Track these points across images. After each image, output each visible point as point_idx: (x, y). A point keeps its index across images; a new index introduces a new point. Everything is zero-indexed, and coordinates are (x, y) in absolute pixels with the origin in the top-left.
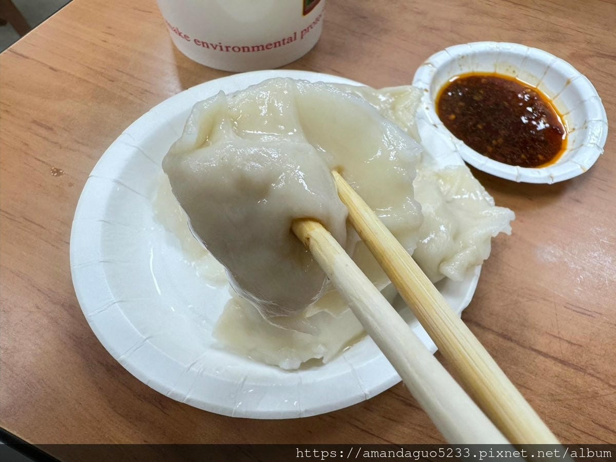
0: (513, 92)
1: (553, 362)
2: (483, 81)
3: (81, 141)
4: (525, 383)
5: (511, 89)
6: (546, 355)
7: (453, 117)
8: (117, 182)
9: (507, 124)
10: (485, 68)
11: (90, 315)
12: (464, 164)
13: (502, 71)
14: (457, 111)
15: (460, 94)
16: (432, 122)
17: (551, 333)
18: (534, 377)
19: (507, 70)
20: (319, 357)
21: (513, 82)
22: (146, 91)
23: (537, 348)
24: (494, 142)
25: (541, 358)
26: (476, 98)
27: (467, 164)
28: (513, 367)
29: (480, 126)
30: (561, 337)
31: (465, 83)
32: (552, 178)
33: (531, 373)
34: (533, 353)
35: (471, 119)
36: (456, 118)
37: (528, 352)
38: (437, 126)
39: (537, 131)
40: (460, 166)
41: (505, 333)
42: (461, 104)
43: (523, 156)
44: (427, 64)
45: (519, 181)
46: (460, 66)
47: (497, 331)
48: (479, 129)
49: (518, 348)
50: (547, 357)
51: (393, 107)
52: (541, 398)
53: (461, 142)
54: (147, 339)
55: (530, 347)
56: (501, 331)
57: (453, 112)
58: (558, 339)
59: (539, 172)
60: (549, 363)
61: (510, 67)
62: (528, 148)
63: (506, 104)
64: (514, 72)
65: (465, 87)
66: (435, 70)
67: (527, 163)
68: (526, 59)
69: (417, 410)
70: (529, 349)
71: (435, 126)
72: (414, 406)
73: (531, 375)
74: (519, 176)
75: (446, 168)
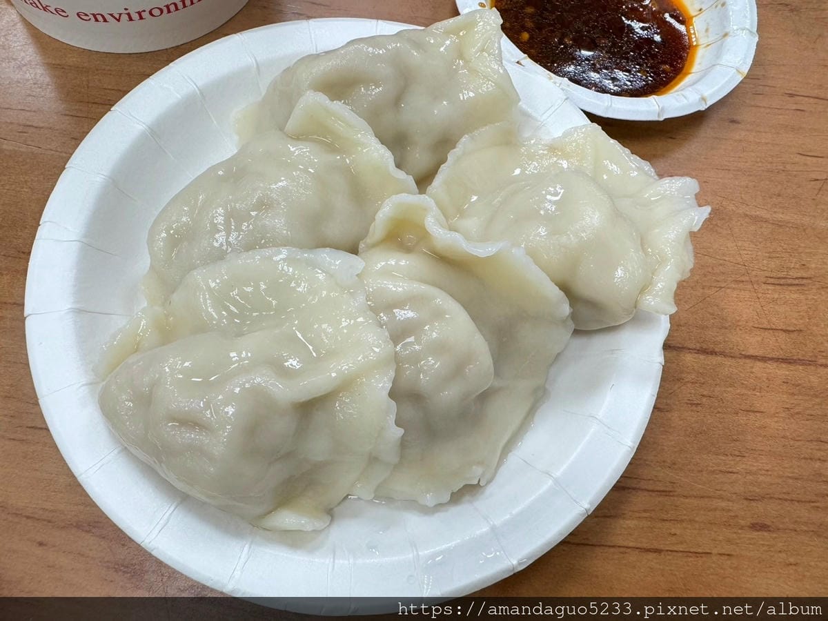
1: (775, 365)
4: (751, 406)
6: (764, 359)
7: (525, 35)
16: (513, 58)
17: (760, 326)
18: (758, 394)
20: (474, 481)
23: (751, 352)
25: (759, 364)
28: (729, 389)
30: (774, 327)
32: (704, 99)
33: (754, 390)
34: (748, 361)
35: (551, 31)
36: (531, 37)
37: (742, 362)
38: (522, 62)
41: (705, 346)
45: (661, 119)
47: (694, 347)
49: (728, 362)
50: (765, 362)
52: (776, 419)
53: (566, 80)
55: (741, 354)
56: (698, 346)
57: (524, 28)
58: (771, 331)
59: (685, 96)
60: (771, 367)
69: (634, 492)
70: (740, 358)
71: (519, 63)
72: (629, 488)
73: (754, 392)
74: (662, 110)
75: (566, 135)
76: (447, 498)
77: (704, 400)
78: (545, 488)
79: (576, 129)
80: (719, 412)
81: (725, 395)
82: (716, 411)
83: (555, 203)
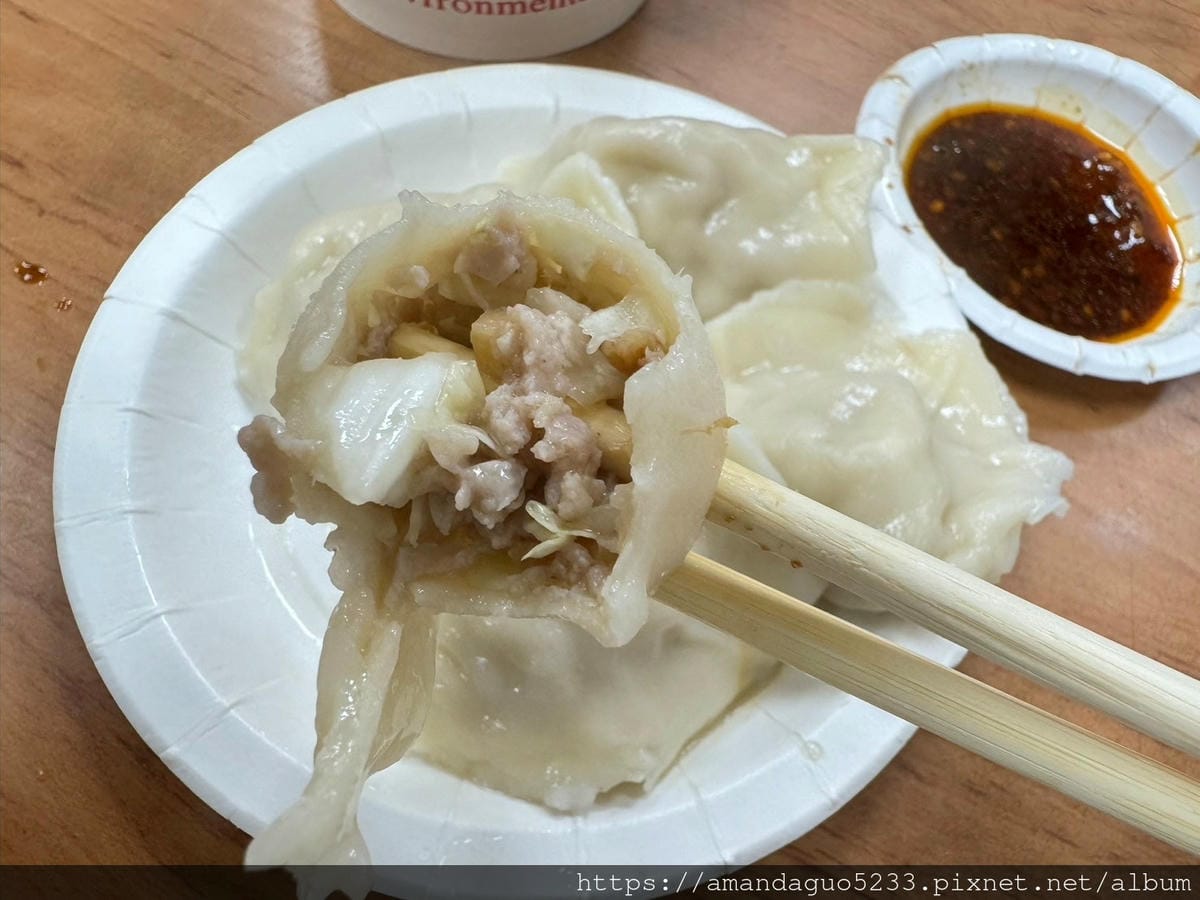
0: (1071, 157)
2: (1009, 124)
3: (89, 199)
4: (1060, 829)
5: (1070, 151)
7: (938, 206)
8: (173, 317)
9: (1055, 231)
10: (1016, 96)
11: (96, 642)
12: (965, 327)
13: (1054, 106)
14: (949, 192)
15: (957, 151)
16: (899, 220)
19: (1064, 104)
20: (638, 779)
21: (1074, 135)
22: (246, 86)
24: (1025, 272)
26: (991, 164)
27: (974, 328)
29: (996, 234)
31: (969, 127)
32: (1151, 368)
35: (977, 213)
36: (947, 209)
38: (911, 229)
39: (1120, 253)
40: (957, 332)
42: (958, 176)
43: (1087, 310)
44: (892, 77)
45: (1080, 371)
46: (962, 86)
48: (994, 240)
51: (818, 184)
53: (961, 273)
54: (232, 707)
57: (941, 196)
59: (1124, 354)
61: (1071, 97)
62: (1100, 292)
63: (1055, 182)
64: (1078, 110)
65: (969, 135)
66: (908, 92)
67: (1094, 326)
68: (1109, 83)
71: (906, 229)
73: (1075, 812)
74: (1083, 360)
75: (927, 334)
76: (590, 795)
77: (993, 790)
78: (682, 807)
79: (943, 331)
80: (1007, 818)
81: (1027, 796)
82: (1004, 814)
83: (855, 408)
